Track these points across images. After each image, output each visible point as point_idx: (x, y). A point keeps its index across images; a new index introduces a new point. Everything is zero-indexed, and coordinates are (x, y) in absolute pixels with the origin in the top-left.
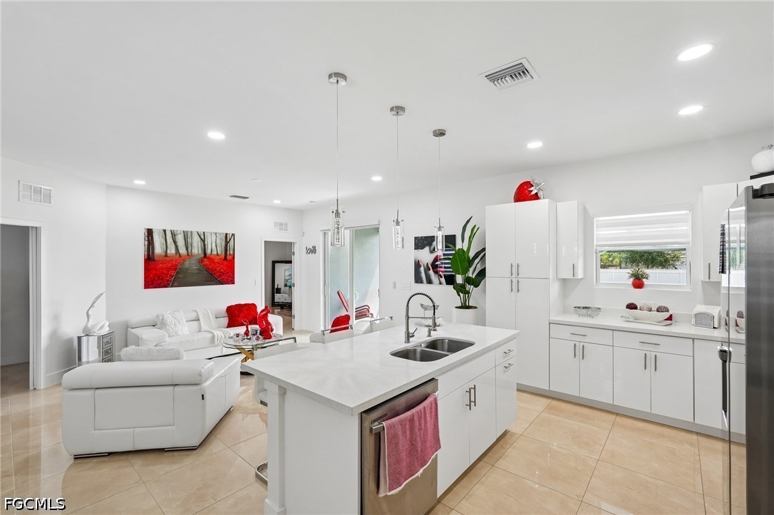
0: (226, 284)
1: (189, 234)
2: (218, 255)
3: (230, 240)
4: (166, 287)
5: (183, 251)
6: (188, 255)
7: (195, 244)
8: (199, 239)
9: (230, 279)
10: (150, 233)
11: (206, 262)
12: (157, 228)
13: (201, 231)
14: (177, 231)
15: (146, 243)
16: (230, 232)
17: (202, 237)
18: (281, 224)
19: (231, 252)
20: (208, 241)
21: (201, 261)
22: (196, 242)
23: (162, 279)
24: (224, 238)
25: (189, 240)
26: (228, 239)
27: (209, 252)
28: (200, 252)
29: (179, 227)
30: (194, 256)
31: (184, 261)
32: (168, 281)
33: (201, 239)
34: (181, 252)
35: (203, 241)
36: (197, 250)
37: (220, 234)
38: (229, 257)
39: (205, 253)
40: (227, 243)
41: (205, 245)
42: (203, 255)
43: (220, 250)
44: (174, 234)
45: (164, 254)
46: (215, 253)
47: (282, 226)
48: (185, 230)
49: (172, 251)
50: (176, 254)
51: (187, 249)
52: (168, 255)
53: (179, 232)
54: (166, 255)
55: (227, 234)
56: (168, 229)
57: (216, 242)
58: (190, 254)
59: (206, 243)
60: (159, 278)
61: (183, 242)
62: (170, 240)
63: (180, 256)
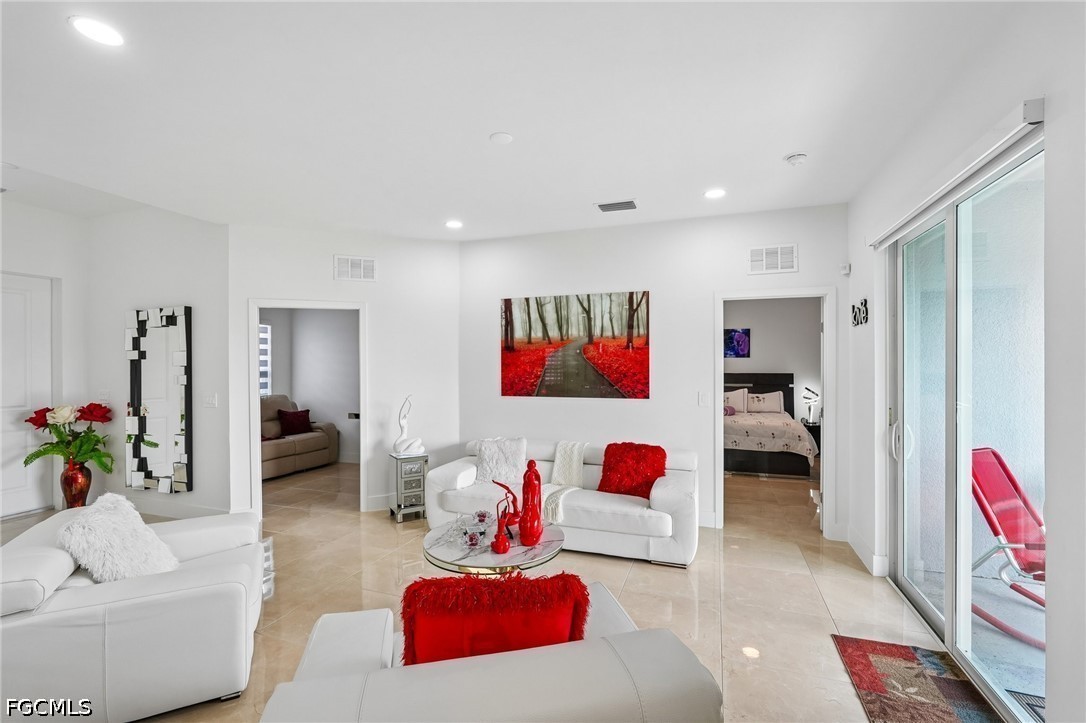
0: (630, 397)
1: (564, 301)
2: (614, 337)
3: (639, 305)
4: (530, 395)
5: (554, 333)
6: (562, 339)
7: (573, 319)
8: (580, 309)
9: (640, 387)
10: (508, 303)
11: (592, 352)
12: (517, 297)
13: (583, 292)
14: (545, 298)
15: (504, 322)
16: (638, 288)
17: (586, 305)
18: (772, 253)
19: (642, 331)
20: (596, 312)
21: (585, 350)
22: (575, 313)
23: (524, 382)
24: (626, 303)
25: (564, 313)
26: (635, 306)
27: (597, 332)
28: (582, 334)
29: (548, 292)
30: (572, 341)
31: (556, 349)
32: (532, 385)
33: (584, 308)
34: (551, 334)
35: (588, 312)
36: (576, 330)
37: (618, 294)
38: (636, 342)
39: (590, 335)
40: (632, 311)
41: (589, 319)
42: (586, 340)
43: (619, 329)
44: (540, 305)
45: (526, 340)
46: (608, 333)
47: (772, 258)
48: (558, 294)
49: (538, 334)
50: (544, 339)
51: (560, 328)
52: (533, 341)
53: (548, 300)
54: (530, 342)
55: (631, 294)
56: (532, 296)
57: (610, 312)
58: (565, 338)
59: (592, 316)
60: (520, 380)
61: (555, 316)
62: (535, 315)
63: (550, 343)
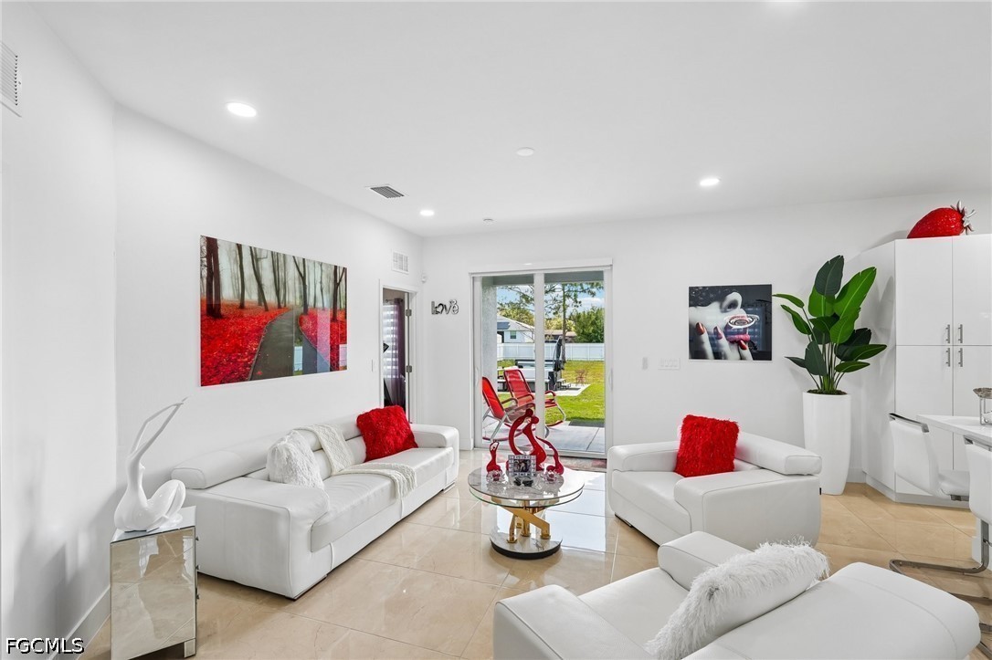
0: (335, 369)
1: (281, 259)
2: (323, 308)
3: (340, 280)
4: (241, 379)
5: (270, 297)
6: (279, 307)
7: (290, 283)
8: (297, 273)
10: (211, 246)
11: (307, 323)
12: (226, 238)
13: (300, 255)
14: (261, 250)
15: (205, 273)
16: (341, 264)
17: (302, 269)
18: (401, 258)
19: (343, 306)
20: (310, 279)
21: (299, 320)
22: (292, 274)
23: (235, 361)
24: (332, 276)
25: (281, 275)
26: (337, 279)
27: (311, 301)
28: (298, 302)
29: (266, 245)
30: (289, 310)
31: (273, 318)
32: (246, 365)
33: (300, 273)
34: (267, 298)
35: (303, 278)
36: (292, 297)
37: (328, 265)
38: (338, 316)
40: (337, 285)
41: (305, 286)
42: (302, 309)
43: (327, 300)
44: (255, 258)
45: (237, 302)
46: (319, 303)
47: (401, 261)
48: (275, 250)
49: (252, 296)
50: (260, 304)
51: (278, 292)
52: (246, 305)
53: (264, 254)
54: (242, 306)
55: (336, 267)
56: (246, 244)
57: (321, 283)
58: (282, 305)
59: (307, 284)
60: (230, 360)
61: (271, 276)
62: (248, 271)
63: (267, 309)
